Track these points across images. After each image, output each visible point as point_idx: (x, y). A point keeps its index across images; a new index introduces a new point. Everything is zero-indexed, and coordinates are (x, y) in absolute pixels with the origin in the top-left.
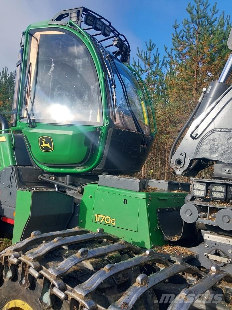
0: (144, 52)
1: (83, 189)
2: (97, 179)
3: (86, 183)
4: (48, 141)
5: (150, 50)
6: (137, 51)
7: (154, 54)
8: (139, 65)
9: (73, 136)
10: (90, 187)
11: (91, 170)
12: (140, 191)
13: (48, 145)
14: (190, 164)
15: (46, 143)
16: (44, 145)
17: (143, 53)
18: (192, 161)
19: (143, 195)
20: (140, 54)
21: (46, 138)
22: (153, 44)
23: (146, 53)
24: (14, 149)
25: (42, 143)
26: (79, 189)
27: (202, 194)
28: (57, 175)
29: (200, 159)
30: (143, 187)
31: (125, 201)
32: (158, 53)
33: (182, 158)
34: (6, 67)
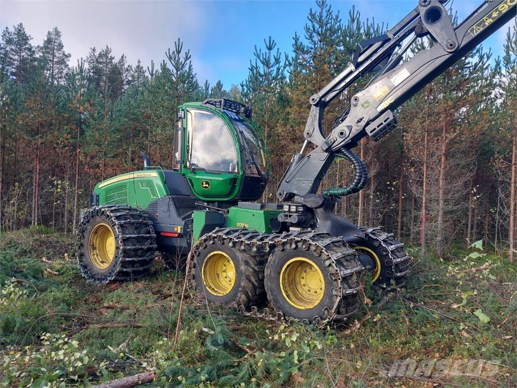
0: (263, 54)
1: (228, 210)
2: (237, 204)
3: (229, 207)
4: (207, 183)
5: (270, 49)
6: (255, 49)
7: (274, 56)
8: (258, 66)
9: (223, 181)
10: (233, 209)
11: (232, 199)
12: (261, 210)
13: (207, 186)
14: (286, 196)
15: (206, 184)
16: (205, 185)
17: (261, 54)
18: (286, 194)
19: (262, 212)
20: (258, 55)
21: (206, 182)
22: (273, 41)
23: (264, 55)
24: (165, 183)
25: (203, 184)
26: (226, 210)
27: (287, 210)
28: (208, 202)
29: (290, 193)
30: (262, 207)
31: (253, 215)
32: (279, 52)
33: (282, 193)
34: (82, 59)
